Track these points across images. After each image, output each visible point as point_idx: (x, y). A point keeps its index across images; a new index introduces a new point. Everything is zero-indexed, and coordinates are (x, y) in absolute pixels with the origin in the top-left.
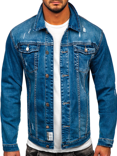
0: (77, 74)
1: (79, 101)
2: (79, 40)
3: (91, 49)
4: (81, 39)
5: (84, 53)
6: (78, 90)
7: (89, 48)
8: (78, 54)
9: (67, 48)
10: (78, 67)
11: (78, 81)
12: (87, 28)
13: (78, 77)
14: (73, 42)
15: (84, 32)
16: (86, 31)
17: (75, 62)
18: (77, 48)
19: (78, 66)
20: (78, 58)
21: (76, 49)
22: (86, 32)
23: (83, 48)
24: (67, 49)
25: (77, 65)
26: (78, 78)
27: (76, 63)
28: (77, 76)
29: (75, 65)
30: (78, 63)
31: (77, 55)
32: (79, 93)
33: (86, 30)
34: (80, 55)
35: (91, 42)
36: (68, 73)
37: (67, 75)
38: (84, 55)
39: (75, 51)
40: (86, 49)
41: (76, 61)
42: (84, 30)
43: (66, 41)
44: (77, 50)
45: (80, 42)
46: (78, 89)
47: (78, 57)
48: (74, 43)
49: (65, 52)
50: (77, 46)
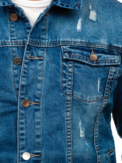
0: (68, 104)
1: (70, 158)
2: (75, 38)
3: (108, 56)
4: (81, 34)
5: (87, 62)
6: (69, 137)
7: (100, 54)
8: (70, 65)
9: (43, 50)
10: (69, 89)
11: (69, 118)
12: (101, 11)
13: (69, 109)
14: (61, 40)
15: (90, 20)
16: (97, 19)
17: (64, 80)
18: (70, 53)
19: (69, 87)
20: (70, 72)
21: (66, 54)
22: (97, 21)
23: (85, 53)
24: (42, 52)
25: (69, 85)
26: (68, 111)
27: (65, 82)
28: (68, 107)
29: (64, 85)
30: (70, 83)
31: (70, 67)
32: (69, 142)
33: (97, 16)
34: (77, 67)
35: (106, 43)
36: (38, 98)
37: (37, 102)
38: (88, 67)
39: (64, 57)
40: (95, 56)
41: (66, 78)
42: (93, 15)
43: (43, 36)
44: (70, 56)
45: (79, 40)
46: (69, 135)
47: (70, 70)
48: (63, 42)
49: (37, 58)
50: (71, 48)
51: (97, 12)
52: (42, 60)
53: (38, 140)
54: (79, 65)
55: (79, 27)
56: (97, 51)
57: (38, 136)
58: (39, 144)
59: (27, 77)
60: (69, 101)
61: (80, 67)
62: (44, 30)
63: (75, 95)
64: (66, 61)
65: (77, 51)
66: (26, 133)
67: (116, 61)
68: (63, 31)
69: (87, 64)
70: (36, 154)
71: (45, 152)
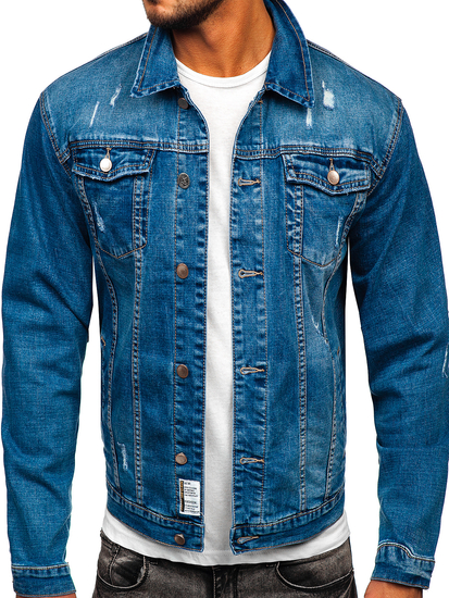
51: (334, 93)
52: (258, 185)
53: (262, 343)
54: (312, 193)
55: (309, 120)
56: (339, 164)
57: (262, 336)
58: (263, 349)
59: (240, 222)
60: (297, 266)
61: (314, 197)
62: (258, 127)
63: (305, 255)
64: (292, 184)
65: (309, 164)
66: (244, 329)
67: (366, 182)
68: (284, 128)
69: (323, 192)
70: (259, 367)
71: (273, 365)
